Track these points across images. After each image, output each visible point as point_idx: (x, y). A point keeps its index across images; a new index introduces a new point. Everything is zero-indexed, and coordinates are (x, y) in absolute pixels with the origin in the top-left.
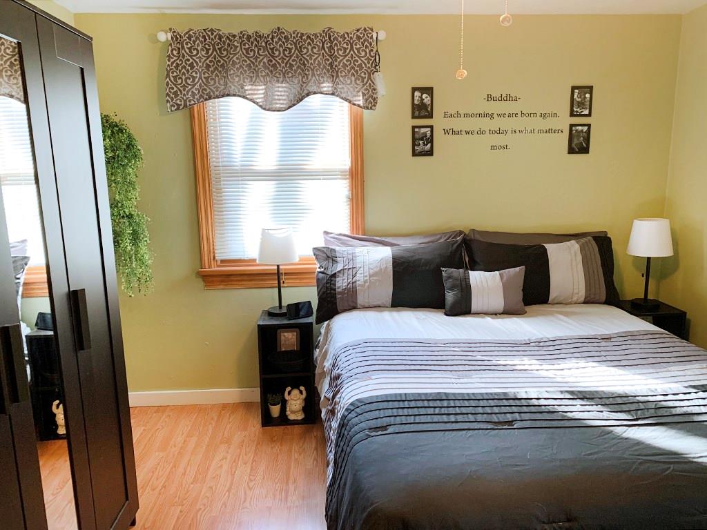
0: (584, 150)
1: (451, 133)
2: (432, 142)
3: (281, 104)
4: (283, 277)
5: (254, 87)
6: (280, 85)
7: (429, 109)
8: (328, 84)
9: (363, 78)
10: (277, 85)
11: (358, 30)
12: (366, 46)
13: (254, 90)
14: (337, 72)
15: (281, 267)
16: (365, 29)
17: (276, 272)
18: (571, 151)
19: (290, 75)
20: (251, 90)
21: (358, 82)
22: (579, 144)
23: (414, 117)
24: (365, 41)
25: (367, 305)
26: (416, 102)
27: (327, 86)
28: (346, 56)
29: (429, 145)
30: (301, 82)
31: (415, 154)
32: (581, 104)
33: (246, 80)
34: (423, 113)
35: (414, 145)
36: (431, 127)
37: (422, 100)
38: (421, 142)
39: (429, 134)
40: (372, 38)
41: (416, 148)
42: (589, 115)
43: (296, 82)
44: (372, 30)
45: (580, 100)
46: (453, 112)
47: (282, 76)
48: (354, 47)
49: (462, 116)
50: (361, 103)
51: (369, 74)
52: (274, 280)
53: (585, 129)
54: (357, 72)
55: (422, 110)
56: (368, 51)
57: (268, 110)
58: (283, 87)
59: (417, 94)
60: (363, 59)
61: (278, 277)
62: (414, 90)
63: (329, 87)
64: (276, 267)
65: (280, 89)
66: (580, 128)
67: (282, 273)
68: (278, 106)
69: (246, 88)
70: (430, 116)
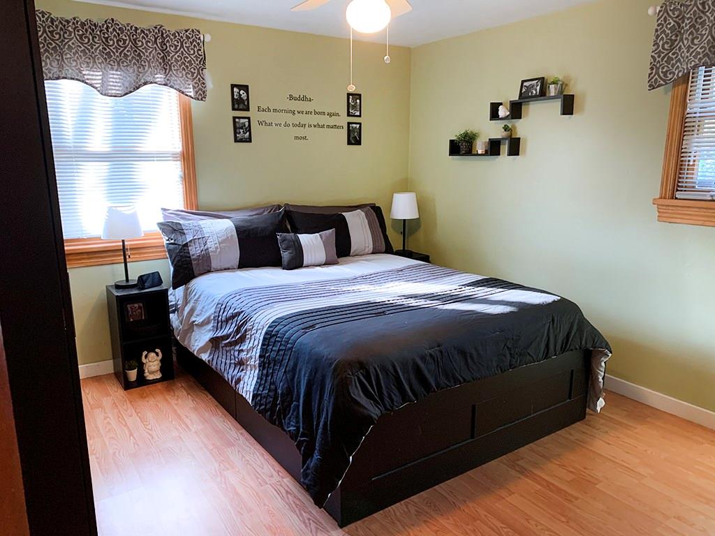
0: (358, 142)
1: (264, 124)
2: (250, 131)
3: (117, 90)
4: (128, 253)
5: (91, 73)
6: (114, 72)
7: (246, 103)
8: (161, 76)
9: (193, 74)
10: (112, 72)
11: (186, 31)
12: (195, 46)
13: (93, 75)
14: (170, 66)
15: (126, 243)
16: (193, 31)
17: (122, 248)
18: (349, 143)
19: (125, 64)
20: (88, 75)
21: (189, 76)
22: (354, 138)
23: (234, 109)
24: (193, 40)
25: (219, 268)
26: (235, 97)
27: (160, 77)
28: (177, 52)
29: (248, 133)
30: (136, 72)
31: (236, 140)
32: (354, 107)
33: (82, 65)
34: (241, 107)
35: (235, 133)
36: (249, 118)
37: (240, 95)
38: (241, 131)
39: (247, 124)
40: (199, 39)
41: (238, 135)
42: (360, 116)
43: (131, 71)
44: (199, 32)
45: (353, 104)
46: (265, 107)
47: (116, 64)
48: (184, 45)
49: (272, 111)
50: (192, 94)
51: (198, 70)
52: (120, 255)
53: (358, 126)
54: (187, 67)
55: (240, 104)
56: (196, 50)
57: (105, 95)
58: (118, 75)
59: (236, 90)
60: (192, 56)
61: (123, 252)
62: (233, 86)
63: (161, 78)
64: (121, 244)
65: (115, 76)
66: (354, 125)
67: (127, 249)
68: (114, 92)
69: (84, 73)
70: (247, 109)
